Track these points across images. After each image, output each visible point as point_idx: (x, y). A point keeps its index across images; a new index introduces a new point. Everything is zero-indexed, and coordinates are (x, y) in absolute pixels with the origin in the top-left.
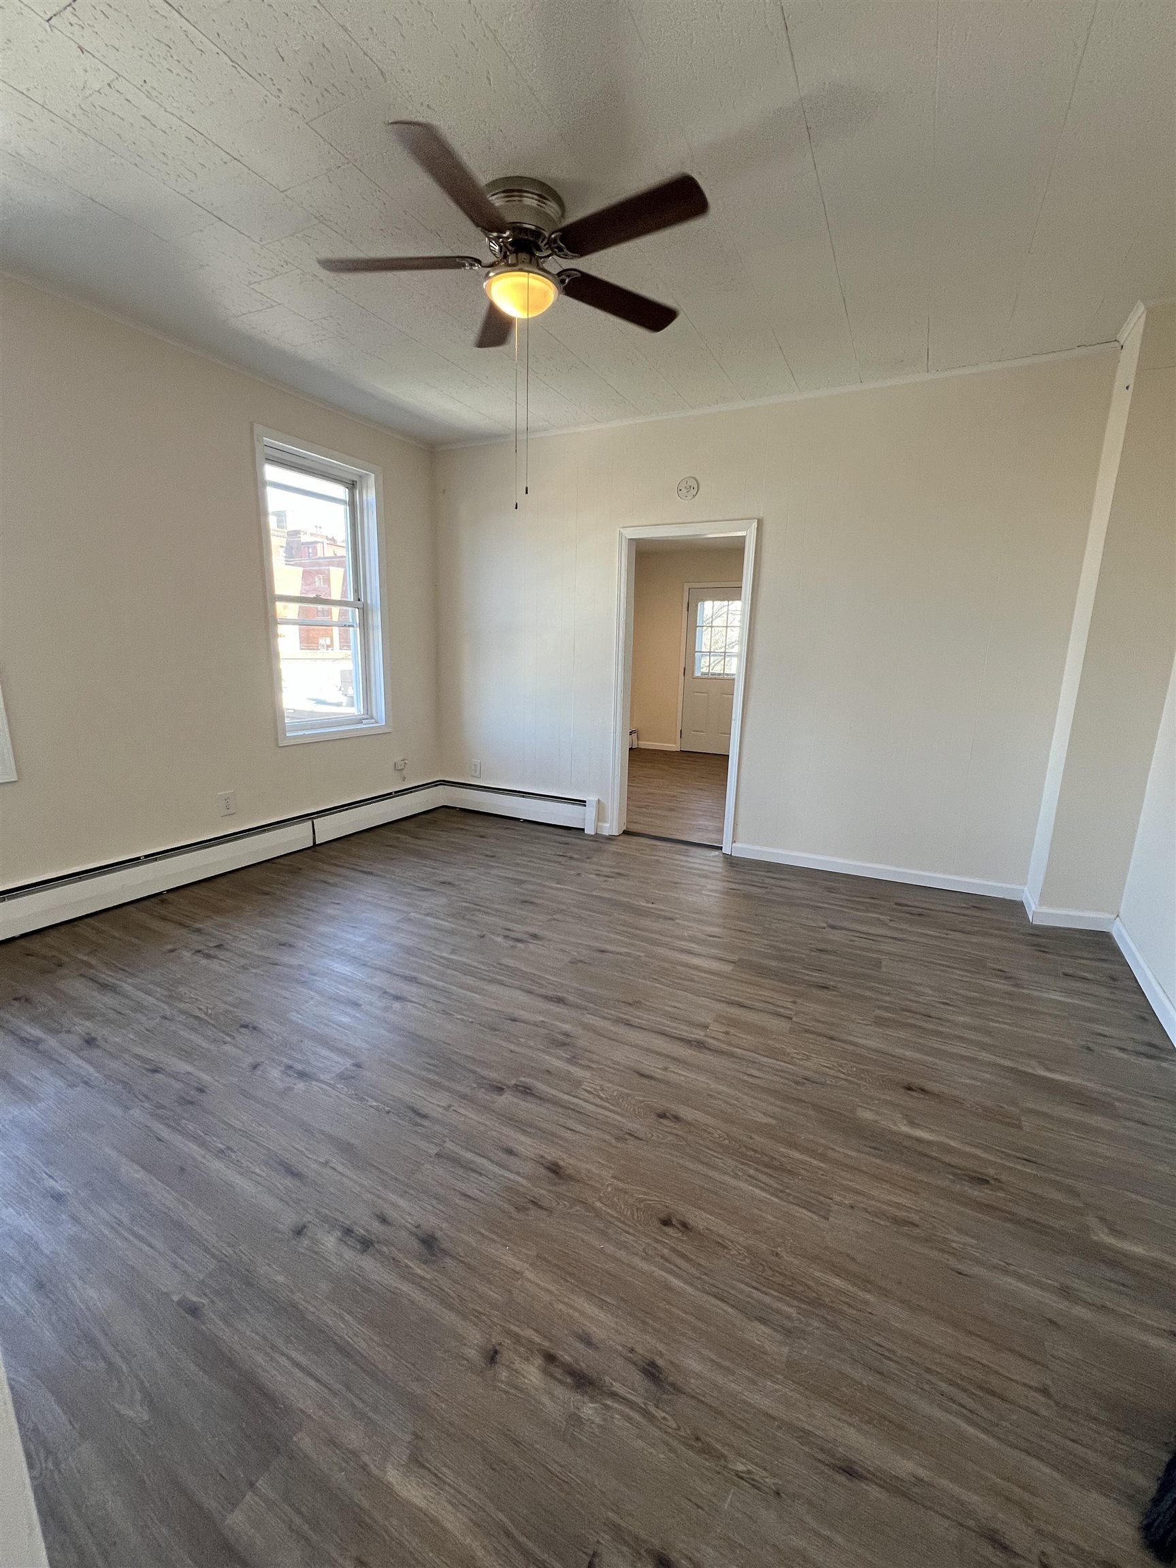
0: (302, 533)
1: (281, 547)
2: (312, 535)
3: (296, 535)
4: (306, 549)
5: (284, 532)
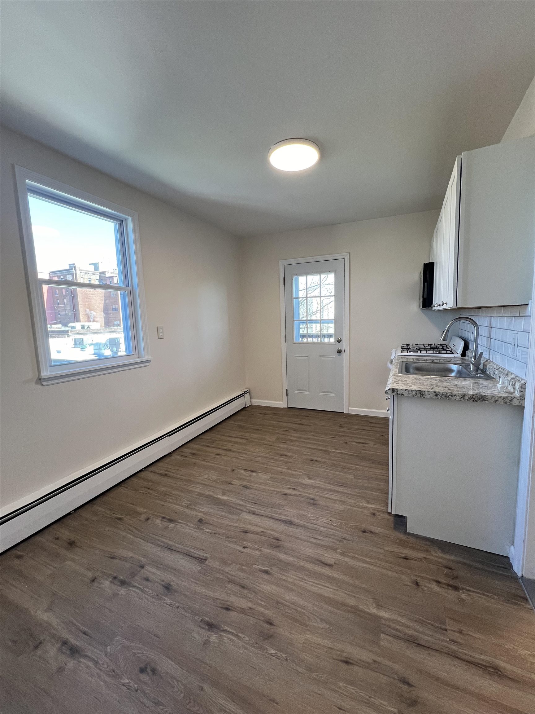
0: (107, 273)
1: (97, 279)
2: (111, 273)
3: (104, 273)
4: (109, 280)
5: (98, 273)
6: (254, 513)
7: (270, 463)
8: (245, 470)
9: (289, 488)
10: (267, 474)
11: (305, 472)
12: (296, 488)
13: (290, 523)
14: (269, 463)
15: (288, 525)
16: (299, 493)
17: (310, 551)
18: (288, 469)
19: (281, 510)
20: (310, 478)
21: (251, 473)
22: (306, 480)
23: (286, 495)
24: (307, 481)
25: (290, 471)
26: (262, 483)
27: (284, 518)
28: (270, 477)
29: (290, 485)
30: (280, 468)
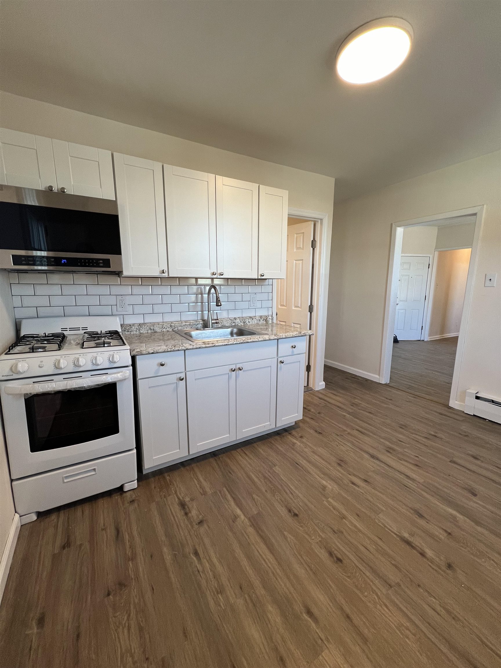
6: (408, 477)
7: (369, 547)
8: (423, 554)
9: (358, 487)
10: (383, 524)
11: (324, 499)
12: (349, 483)
13: (373, 456)
14: (372, 548)
15: (376, 456)
16: (350, 476)
17: (366, 438)
18: (344, 517)
19: (377, 469)
20: (324, 488)
21: (410, 539)
22: (331, 487)
23: (366, 481)
24: (330, 485)
25: (344, 512)
26: (394, 510)
27: (377, 462)
28: (378, 514)
29: (354, 489)
30: (355, 526)
